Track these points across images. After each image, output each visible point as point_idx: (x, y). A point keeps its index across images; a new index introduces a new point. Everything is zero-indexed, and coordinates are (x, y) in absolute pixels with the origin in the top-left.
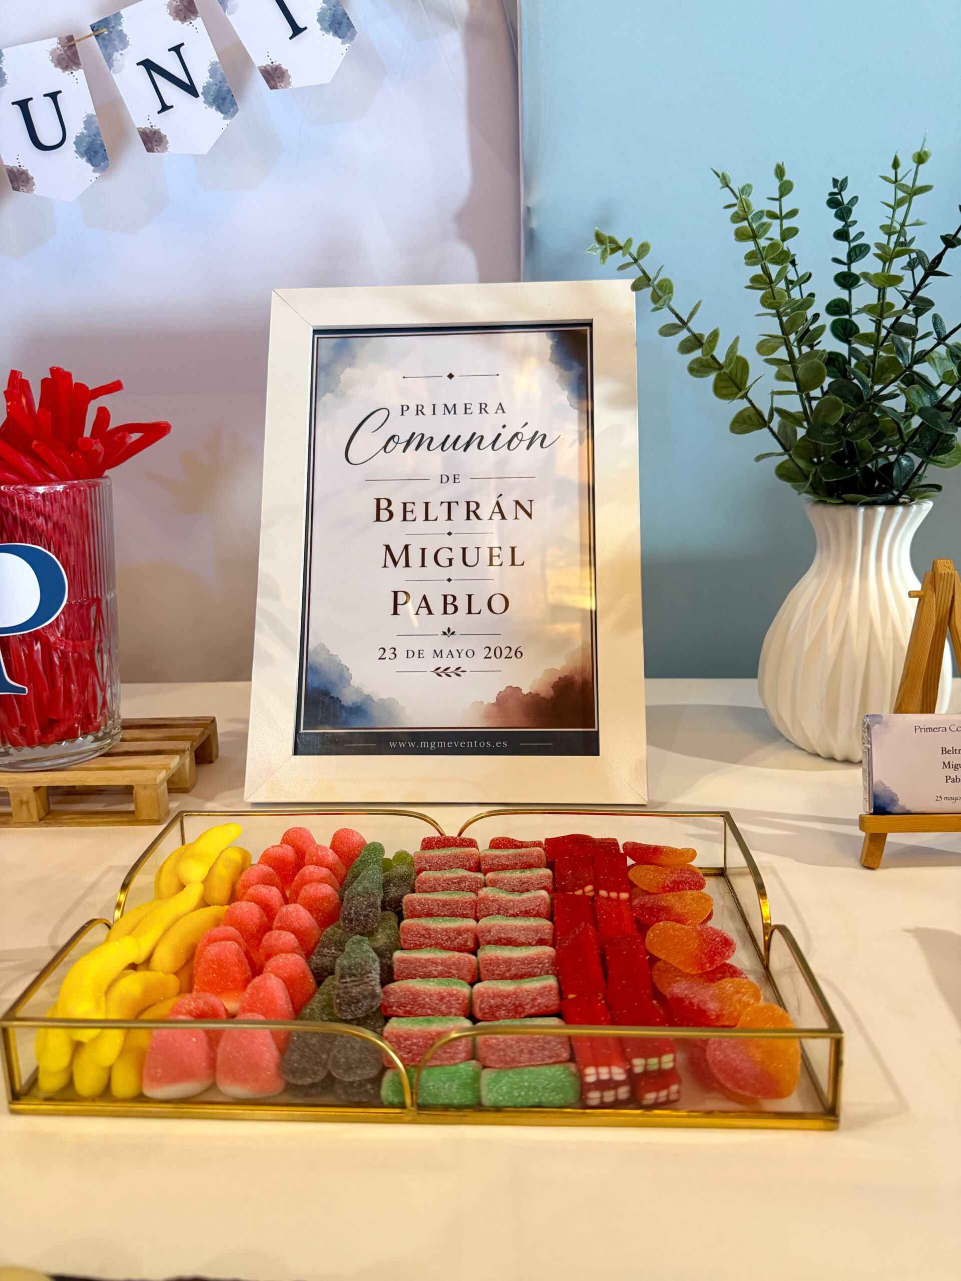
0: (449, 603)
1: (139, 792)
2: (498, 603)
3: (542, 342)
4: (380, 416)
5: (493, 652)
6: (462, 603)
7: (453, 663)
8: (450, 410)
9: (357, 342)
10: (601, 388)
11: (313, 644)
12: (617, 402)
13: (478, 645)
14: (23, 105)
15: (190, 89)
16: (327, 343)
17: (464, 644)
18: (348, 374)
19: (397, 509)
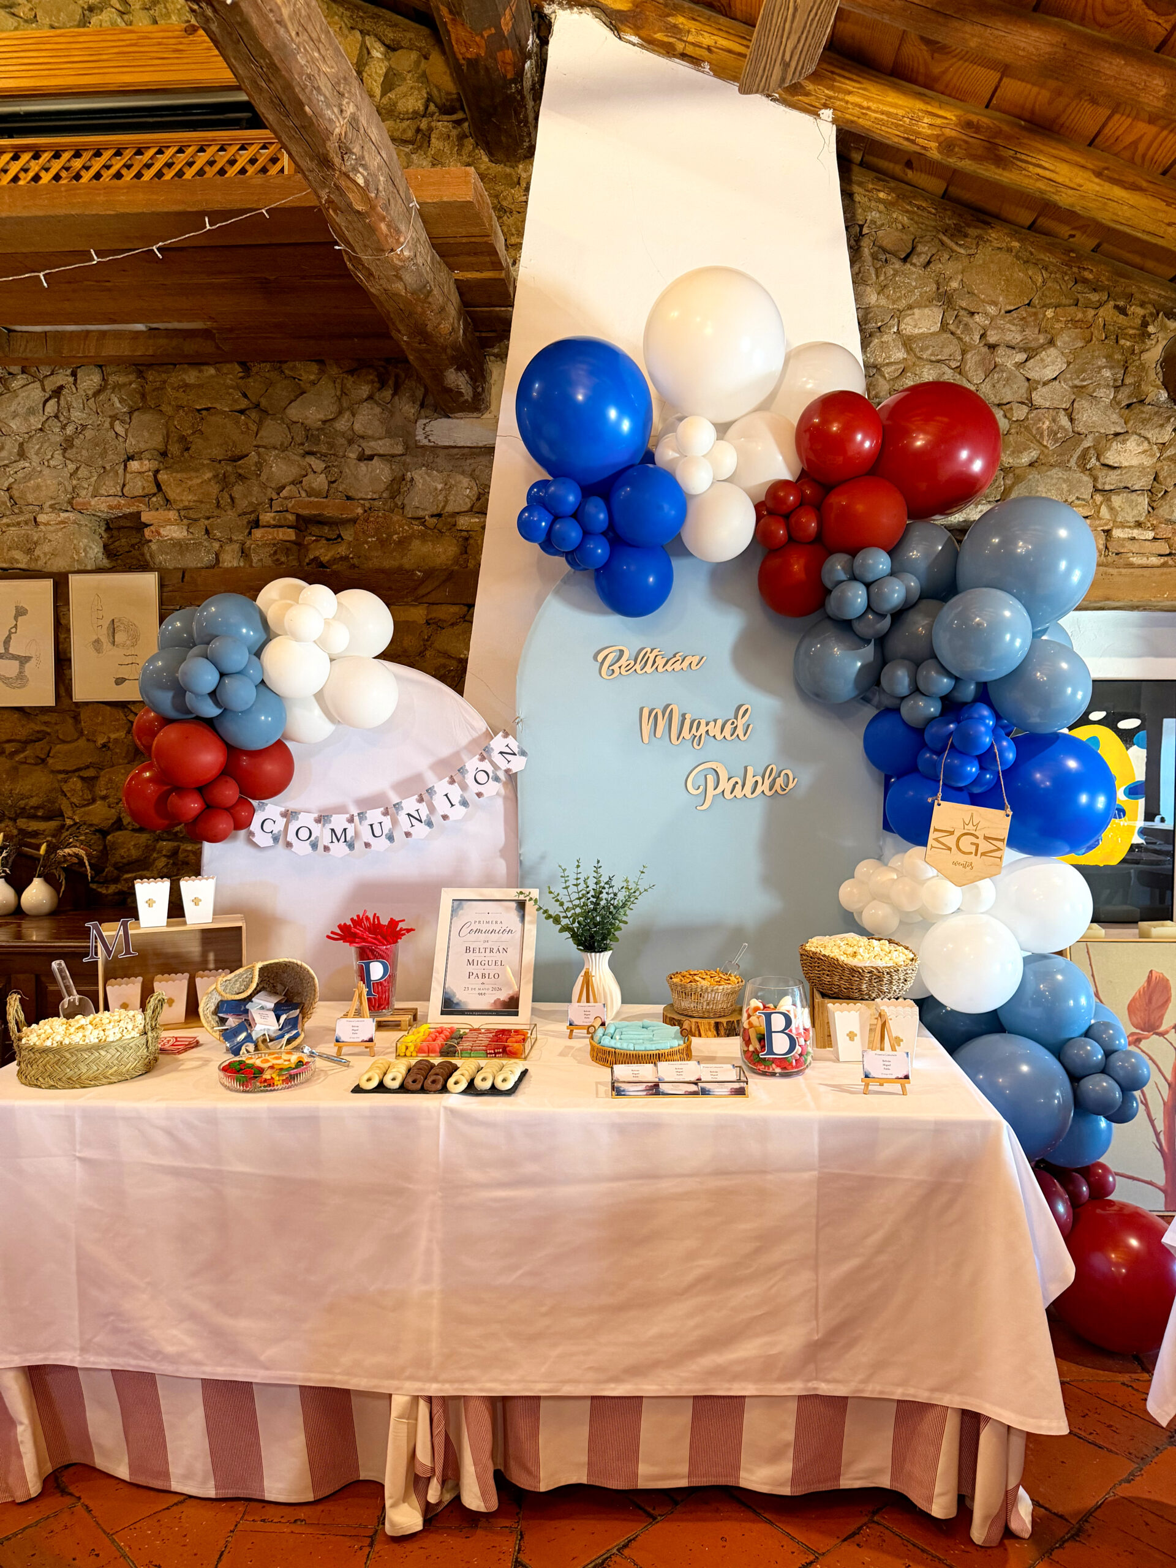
0: (483, 976)
1: (402, 1023)
2: (496, 976)
3: (514, 905)
4: (469, 924)
5: (494, 989)
6: (487, 976)
7: (483, 992)
8: (488, 922)
9: (464, 903)
10: (527, 918)
11: (447, 986)
12: (531, 922)
13: (490, 987)
14: (371, 825)
15: (420, 821)
16: (456, 903)
17: (487, 986)
18: (461, 912)
19: (472, 950)
